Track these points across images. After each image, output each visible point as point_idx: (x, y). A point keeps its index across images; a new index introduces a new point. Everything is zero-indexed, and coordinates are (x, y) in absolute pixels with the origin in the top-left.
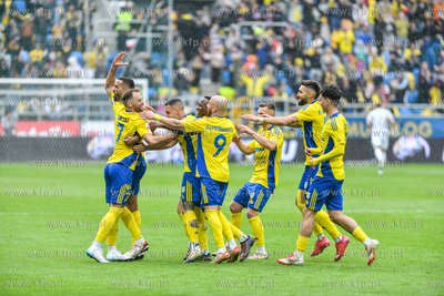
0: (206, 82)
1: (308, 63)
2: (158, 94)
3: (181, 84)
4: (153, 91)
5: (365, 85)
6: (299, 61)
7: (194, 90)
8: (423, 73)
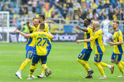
0: (30, 12)
1: (68, 6)
2: (13, 17)
3: (21, 13)
4: (11, 16)
5: (89, 13)
6: (65, 5)
7: (27, 15)
8: (110, 9)
